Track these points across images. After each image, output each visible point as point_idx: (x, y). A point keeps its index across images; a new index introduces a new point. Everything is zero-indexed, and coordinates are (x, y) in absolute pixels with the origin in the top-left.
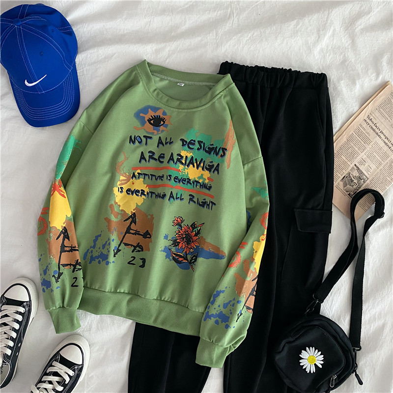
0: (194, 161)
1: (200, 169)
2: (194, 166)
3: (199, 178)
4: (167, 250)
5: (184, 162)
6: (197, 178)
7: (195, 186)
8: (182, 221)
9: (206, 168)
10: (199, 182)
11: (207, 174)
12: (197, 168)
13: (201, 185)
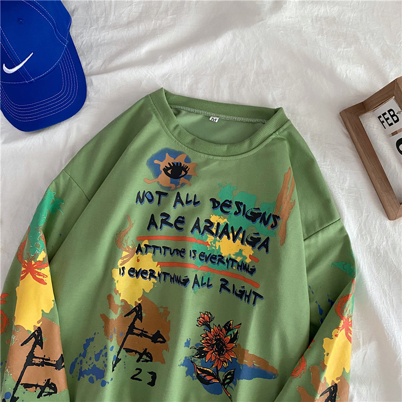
0: (230, 230)
1: (238, 241)
2: (229, 238)
3: (237, 255)
4: (189, 363)
5: (214, 231)
6: (234, 255)
7: (230, 267)
8: (211, 319)
9: (247, 241)
10: (236, 261)
11: (248, 250)
12: (234, 240)
13: (238, 266)
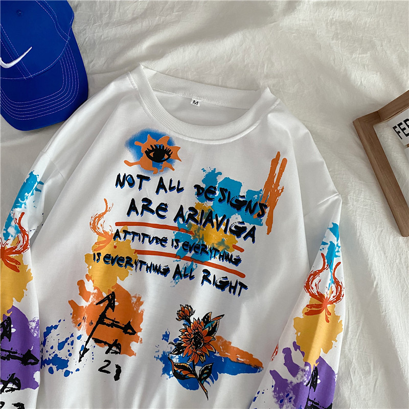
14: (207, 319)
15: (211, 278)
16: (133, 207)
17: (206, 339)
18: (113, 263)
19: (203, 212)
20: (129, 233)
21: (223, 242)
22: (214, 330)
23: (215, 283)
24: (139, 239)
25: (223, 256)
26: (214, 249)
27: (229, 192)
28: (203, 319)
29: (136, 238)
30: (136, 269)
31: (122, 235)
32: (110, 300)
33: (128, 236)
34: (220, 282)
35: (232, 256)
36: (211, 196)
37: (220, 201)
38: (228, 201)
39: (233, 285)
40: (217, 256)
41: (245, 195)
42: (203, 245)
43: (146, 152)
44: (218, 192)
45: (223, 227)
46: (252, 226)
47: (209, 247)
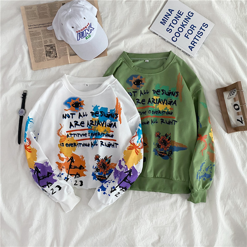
14: (106, 158)
15: (104, 144)
16: (71, 125)
17: (108, 165)
18: (69, 146)
19: (95, 121)
20: (72, 134)
21: (105, 130)
22: (109, 161)
23: (106, 145)
24: (77, 136)
25: (107, 135)
26: (103, 133)
27: (104, 112)
28: (105, 159)
29: (75, 136)
30: (78, 146)
31: (70, 135)
32: (72, 159)
33: (72, 135)
34: (108, 144)
35: (110, 134)
36: (97, 115)
37: (101, 116)
38: (104, 116)
39: (113, 144)
40: (105, 136)
41: (110, 112)
42: (98, 133)
43: (72, 105)
44: (99, 113)
45: (104, 125)
46: (114, 122)
47: (100, 133)
